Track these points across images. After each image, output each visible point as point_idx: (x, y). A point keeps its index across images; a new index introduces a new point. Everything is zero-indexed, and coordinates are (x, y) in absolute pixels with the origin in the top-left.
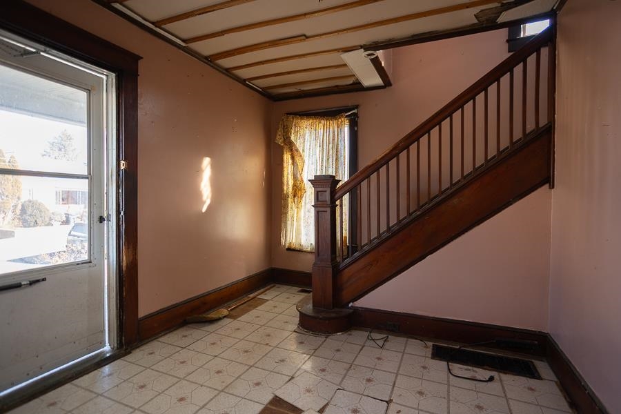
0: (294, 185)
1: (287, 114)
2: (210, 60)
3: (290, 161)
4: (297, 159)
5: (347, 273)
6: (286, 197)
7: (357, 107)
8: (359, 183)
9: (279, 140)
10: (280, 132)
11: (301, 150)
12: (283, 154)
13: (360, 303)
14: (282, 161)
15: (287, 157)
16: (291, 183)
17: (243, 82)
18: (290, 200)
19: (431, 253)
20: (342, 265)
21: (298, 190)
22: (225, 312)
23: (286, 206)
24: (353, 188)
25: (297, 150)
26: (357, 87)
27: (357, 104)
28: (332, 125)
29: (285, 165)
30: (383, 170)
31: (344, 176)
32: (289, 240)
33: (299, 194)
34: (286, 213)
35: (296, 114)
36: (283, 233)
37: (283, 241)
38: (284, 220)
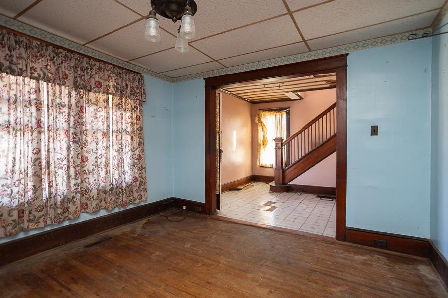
0: (263, 140)
1: (260, 110)
2: (240, 97)
3: (261, 130)
4: (264, 129)
5: (287, 172)
6: (260, 145)
7: (289, 107)
8: (291, 140)
9: (257, 121)
10: (257, 118)
11: (266, 125)
12: (258, 126)
13: (291, 183)
14: (258, 129)
15: (260, 128)
16: (262, 139)
17: (244, 99)
18: (262, 146)
19: (316, 164)
20: (285, 169)
21: (265, 142)
22: (242, 187)
23: (260, 149)
24: (288, 142)
25: (264, 125)
26: (289, 100)
27: (289, 106)
28: (279, 115)
29: (259, 131)
30: (299, 135)
31: (285, 137)
32: (261, 163)
33: (265, 143)
34: (260, 151)
35: (263, 110)
36: (258, 160)
37: (258, 163)
38: (259, 154)
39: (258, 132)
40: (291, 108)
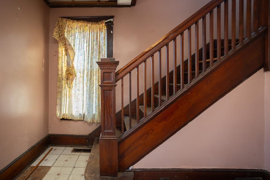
0: (67, 70)
1: (62, 17)
4: (69, 51)
5: (127, 141)
6: (60, 81)
7: (112, 17)
9: (55, 35)
10: (56, 29)
15: (62, 50)
16: (65, 69)
20: (124, 136)
21: (70, 74)
23: (61, 87)
25: (70, 45)
28: (96, 27)
29: (60, 55)
32: (63, 112)
33: (71, 77)
34: (61, 92)
35: (68, 18)
36: (58, 107)
37: (58, 113)
38: (59, 97)
39: (58, 58)
40: (114, 18)
